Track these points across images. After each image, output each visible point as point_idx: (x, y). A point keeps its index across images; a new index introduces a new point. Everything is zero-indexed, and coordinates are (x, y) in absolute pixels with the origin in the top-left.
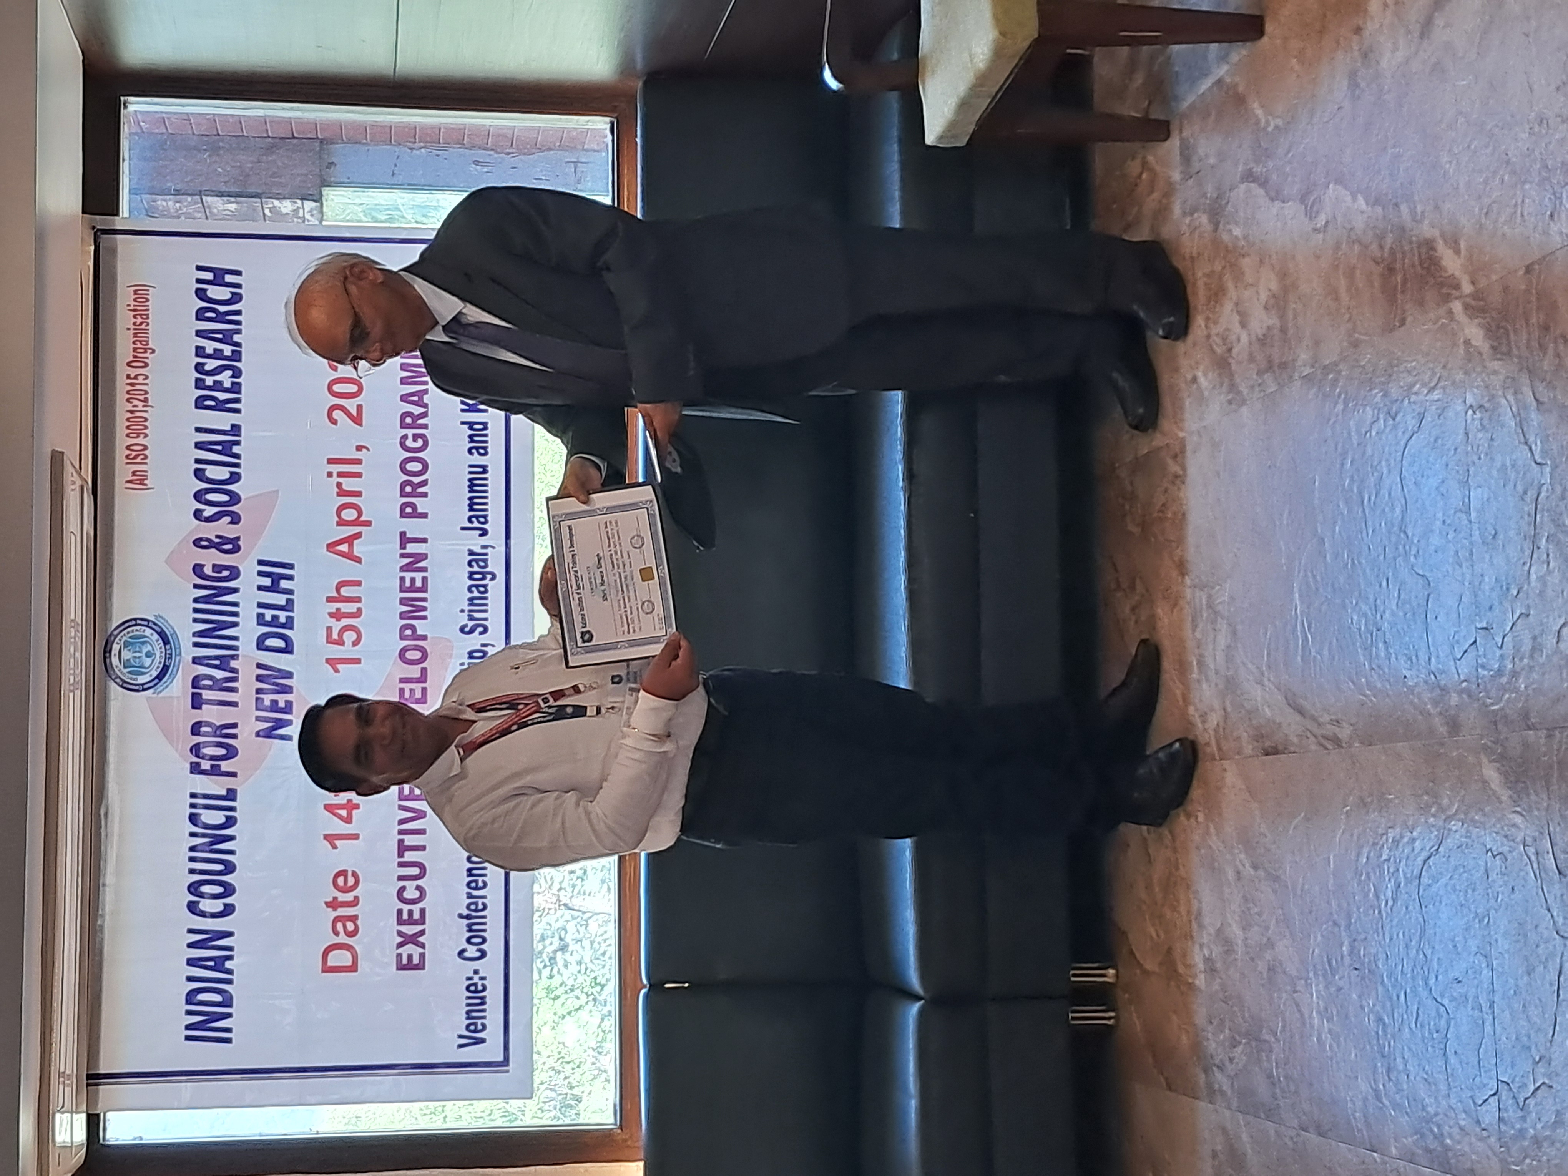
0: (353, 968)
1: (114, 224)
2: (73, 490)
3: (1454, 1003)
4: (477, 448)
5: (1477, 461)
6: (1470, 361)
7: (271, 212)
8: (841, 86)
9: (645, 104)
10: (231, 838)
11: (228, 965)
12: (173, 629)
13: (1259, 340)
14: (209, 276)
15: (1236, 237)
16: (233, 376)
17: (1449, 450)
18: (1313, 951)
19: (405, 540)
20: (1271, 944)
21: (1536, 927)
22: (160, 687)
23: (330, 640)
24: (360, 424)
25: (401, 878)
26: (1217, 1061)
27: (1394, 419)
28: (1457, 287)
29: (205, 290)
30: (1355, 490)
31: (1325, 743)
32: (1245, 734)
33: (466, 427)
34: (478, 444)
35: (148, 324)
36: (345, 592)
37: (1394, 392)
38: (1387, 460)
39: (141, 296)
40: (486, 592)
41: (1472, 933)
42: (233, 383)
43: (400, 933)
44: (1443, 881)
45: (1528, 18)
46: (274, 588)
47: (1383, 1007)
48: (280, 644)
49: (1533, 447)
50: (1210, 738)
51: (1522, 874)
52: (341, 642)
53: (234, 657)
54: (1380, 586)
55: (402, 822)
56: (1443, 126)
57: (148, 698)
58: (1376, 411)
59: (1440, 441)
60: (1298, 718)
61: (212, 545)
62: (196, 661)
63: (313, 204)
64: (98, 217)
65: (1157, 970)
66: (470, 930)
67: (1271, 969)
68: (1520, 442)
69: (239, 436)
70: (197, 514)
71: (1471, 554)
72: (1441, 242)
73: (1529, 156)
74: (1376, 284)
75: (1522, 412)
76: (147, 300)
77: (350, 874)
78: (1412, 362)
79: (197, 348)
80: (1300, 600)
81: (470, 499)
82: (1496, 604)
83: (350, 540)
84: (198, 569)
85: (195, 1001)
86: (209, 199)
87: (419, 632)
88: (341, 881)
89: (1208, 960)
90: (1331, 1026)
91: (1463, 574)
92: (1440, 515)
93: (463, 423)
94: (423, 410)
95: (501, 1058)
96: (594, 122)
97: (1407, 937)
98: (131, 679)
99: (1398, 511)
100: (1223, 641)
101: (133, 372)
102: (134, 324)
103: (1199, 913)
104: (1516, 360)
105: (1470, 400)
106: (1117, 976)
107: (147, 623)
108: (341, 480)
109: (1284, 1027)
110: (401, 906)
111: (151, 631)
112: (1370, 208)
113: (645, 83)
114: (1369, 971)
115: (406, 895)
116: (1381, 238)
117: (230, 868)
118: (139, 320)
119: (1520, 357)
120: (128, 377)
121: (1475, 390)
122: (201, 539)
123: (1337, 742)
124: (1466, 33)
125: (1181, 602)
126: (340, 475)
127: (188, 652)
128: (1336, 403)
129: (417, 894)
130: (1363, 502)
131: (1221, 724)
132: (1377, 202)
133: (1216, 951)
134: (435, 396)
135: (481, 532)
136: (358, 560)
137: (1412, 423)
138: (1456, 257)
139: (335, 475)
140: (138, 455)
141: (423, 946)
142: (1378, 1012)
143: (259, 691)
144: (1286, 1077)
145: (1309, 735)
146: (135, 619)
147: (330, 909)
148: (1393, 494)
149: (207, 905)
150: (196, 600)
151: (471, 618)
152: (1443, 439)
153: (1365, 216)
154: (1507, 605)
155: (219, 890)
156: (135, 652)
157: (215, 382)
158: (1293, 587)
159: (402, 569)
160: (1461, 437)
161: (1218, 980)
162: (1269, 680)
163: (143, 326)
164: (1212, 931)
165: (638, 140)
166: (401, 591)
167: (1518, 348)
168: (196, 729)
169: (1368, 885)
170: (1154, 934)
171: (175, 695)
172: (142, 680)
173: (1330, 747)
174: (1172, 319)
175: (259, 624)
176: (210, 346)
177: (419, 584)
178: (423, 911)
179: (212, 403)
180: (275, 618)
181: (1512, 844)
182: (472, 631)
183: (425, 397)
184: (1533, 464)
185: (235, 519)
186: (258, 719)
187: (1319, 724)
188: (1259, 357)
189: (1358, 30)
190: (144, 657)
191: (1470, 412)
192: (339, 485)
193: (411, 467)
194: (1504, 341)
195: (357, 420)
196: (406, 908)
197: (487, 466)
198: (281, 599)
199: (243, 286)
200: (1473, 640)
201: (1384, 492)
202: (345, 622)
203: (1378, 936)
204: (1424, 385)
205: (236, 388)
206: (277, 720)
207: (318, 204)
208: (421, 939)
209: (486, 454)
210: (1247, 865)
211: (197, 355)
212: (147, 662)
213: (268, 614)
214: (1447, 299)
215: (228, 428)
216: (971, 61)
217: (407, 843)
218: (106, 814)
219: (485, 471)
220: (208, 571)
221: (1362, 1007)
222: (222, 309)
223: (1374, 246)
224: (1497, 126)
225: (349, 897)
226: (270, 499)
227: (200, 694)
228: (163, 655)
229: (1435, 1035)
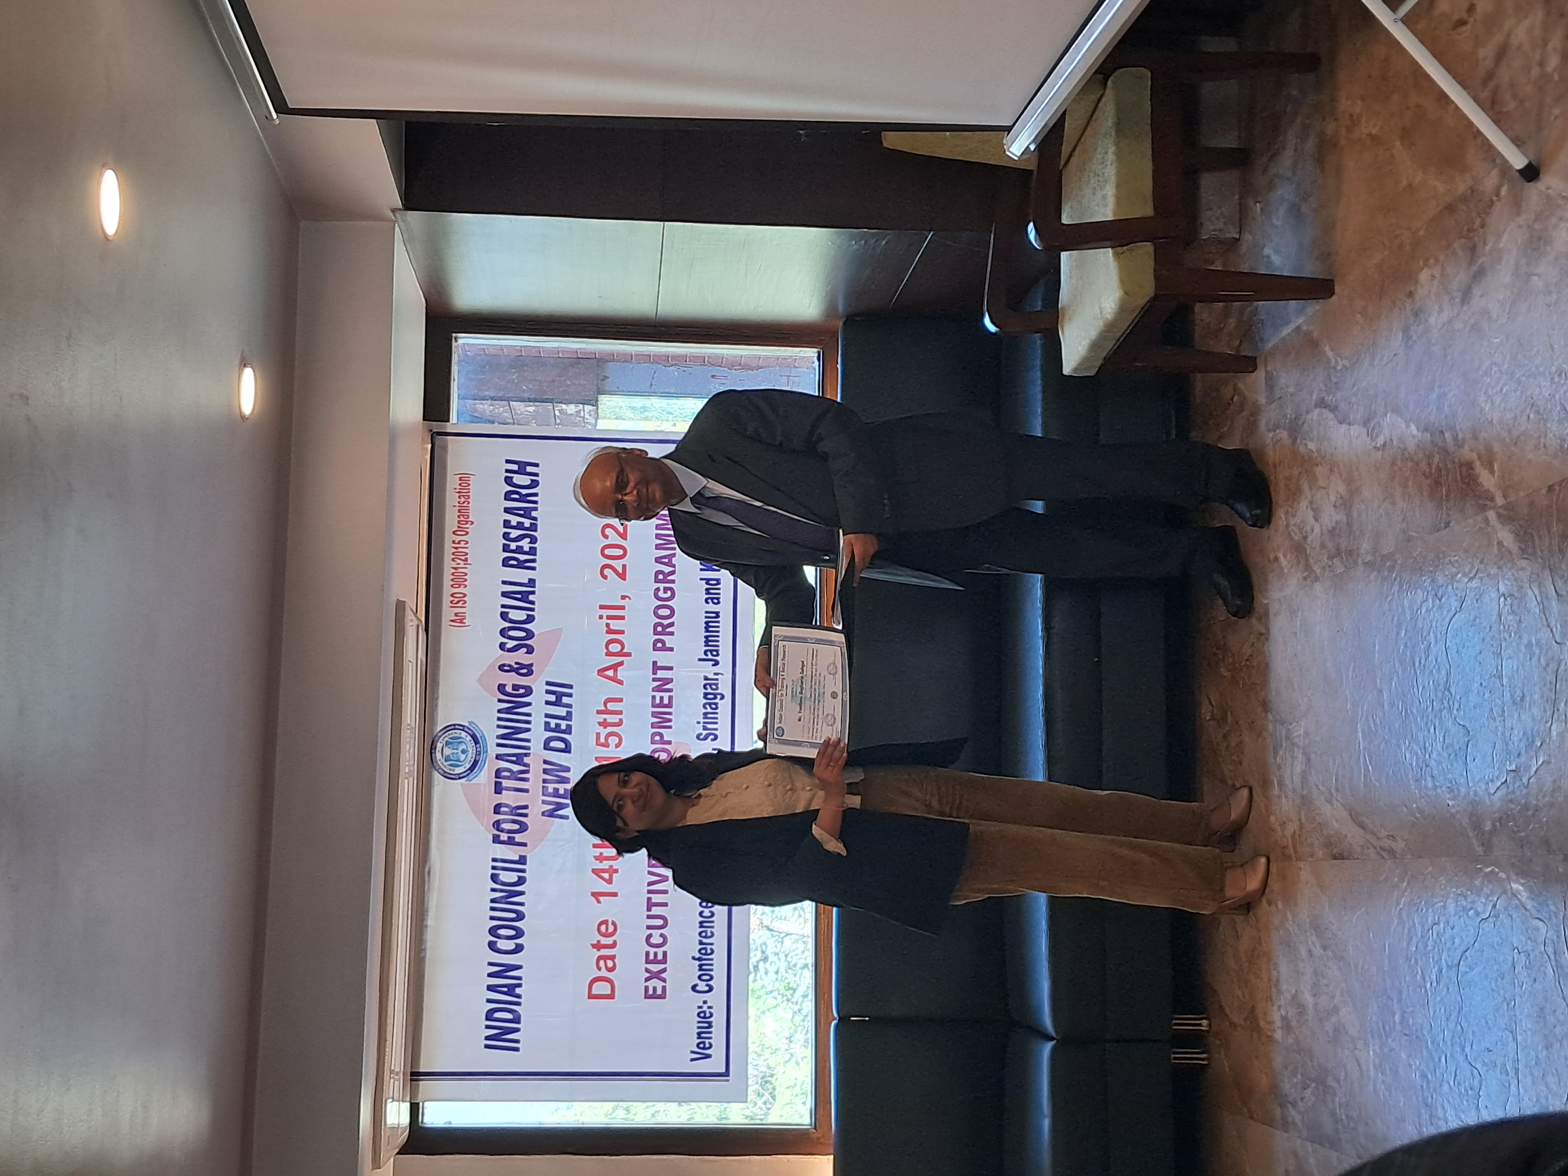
0: (611, 996)
1: (445, 427)
2: (412, 626)
3: (1485, 1068)
4: (712, 599)
5: (1507, 638)
6: (1501, 559)
7: (560, 412)
8: (998, 329)
9: (844, 339)
10: (522, 893)
11: (518, 991)
12: (482, 732)
13: (1329, 531)
14: (515, 467)
15: (1311, 450)
16: (530, 543)
17: (1485, 628)
18: (1371, 1018)
19: (656, 667)
20: (1336, 1010)
21: (1555, 1011)
22: (471, 777)
23: (598, 744)
24: (624, 579)
25: (649, 927)
26: (1290, 1100)
27: (1440, 601)
28: (1492, 499)
29: (511, 478)
30: (1408, 653)
31: (1383, 853)
32: (1317, 842)
33: (704, 582)
34: (712, 597)
35: (469, 503)
36: (611, 706)
37: (1441, 579)
38: (1434, 633)
39: (464, 480)
40: (717, 708)
41: (1501, 1013)
42: (531, 548)
43: (647, 970)
44: (1477, 970)
45: (1550, 293)
46: (557, 703)
47: (1427, 1067)
48: (561, 745)
49: (1554, 630)
50: (1287, 841)
51: (1543, 968)
52: (606, 745)
53: (526, 755)
54: (1429, 731)
55: (650, 884)
56: (1481, 373)
57: (462, 784)
58: (1425, 593)
59: (1477, 620)
60: (1361, 830)
61: (512, 669)
62: (499, 757)
63: (591, 408)
64: (434, 423)
65: (1242, 1023)
66: (700, 970)
67: (1336, 1030)
68: (1543, 625)
69: (534, 587)
70: (502, 646)
71: (1503, 711)
72: (1478, 463)
73: (1551, 400)
74: (1425, 494)
75: (1544, 601)
76: (469, 485)
77: (610, 923)
78: (1455, 556)
79: (505, 521)
80: (1362, 739)
81: (706, 637)
82: (1523, 752)
83: (615, 667)
84: (501, 688)
85: (492, 1018)
86: (514, 403)
87: (666, 739)
88: (603, 928)
89: (1284, 1019)
90: (1384, 1078)
91: (1496, 727)
92: (1477, 678)
93: (701, 579)
94: (672, 569)
95: (723, 1070)
96: (805, 352)
97: (1447, 1013)
98: (450, 770)
99: (1443, 673)
100: (1299, 767)
101: (458, 538)
102: (459, 502)
103: (1278, 981)
104: (1540, 560)
105: (1502, 589)
106: (1210, 1025)
107: (463, 728)
108: (609, 621)
109: (1346, 1077)
110: (649, 949)
111: (465, 734)
112: (1420, 433)
113: (845, 323)
114: (1417, 1037)
115: (653, 941)
116: (1430, 457)
117: (520, 916)
118: (463, 500)
119: (1542, 558)
120: (454, 542)
121: (1506, 582)
122: (504, 665)
123: (1392, 852)
124: (1499, 301)
125: (1265, 734)
126: (609, 617)
127: (493, 750)
128: (1393, 584)
129: (661, 940)
130: (1414, 665)
131: (1297, 832)
132: (1426, 430)
133: (1292, 1013)
134: (681, 559)
135: (713, 663)
136: (621, 683)
137: (1455, 604)
138: (1491, 476)
139: (605, 617)
140: (459, 600)
141: (664, 980)
142: (1423, 1071)
143: (544, 781)
144: (1347, 1117)
145: (1370, 846)
146: (454, 725)
147: (595, 950)
148: (1439, 660)
149: (502, 944)
150: (499, 711)
151: (705, 729)
152: (1480, 618)
153: (1416, 440)
154: (1532, 753)
155: (512, 933)
156: (454, 749)
157: (518, 547)
158: (1357, 728)
159: (653, 690)
160: (1495, 617)
161: (1293, 1036)
162: (1337, 800)
163: (465, 504)
164: (1288, 996)
165: (839, 366)
166: (653, 706)
167: (1542, 551)
168: (497, 809)
169: (1416, 969)
170: (1240, 994)
171: (482, 782)
172: (458, 770)
173: (1387, 857)
174: (1258, 511)
175: (546, 730)
176: (514, 520)
177: (666, 701)
178: (665, 954)
179: (515, 563)
180: (558, 725)
181: (1534, 944)
182: (705, 738)
183: (674, 559)
184: (1554, 643)
185: (530, 650)
186: (544, 802)
187: (1378, 838)
188: (1330, 545)
189: (1411, 295)
190: (460, 753)
191: (1502, 599)
192: (608, 625)
193: (661, 612)
194: (1530, 543)
195: (622, 576)
196: (652, 951)
197: (719, 612)
198: (562, 712)
199: (540, 475)
200: (1503, 780)
201: (1432, 657)
202: (610, 729)
203: (1424, 1009)
204: (1465, 575)
205: (533, 551)
206: (557, 803)
207: (595, 408)
208: (663, 975)
209: (718, 603)
210: (1318, 946)
211: (505, 527)
212: (463, 757)
213: (553, 723)
214: (1483, 508)
215: (526, 581)
216: (1101, 313)
217: (653, 901)
218: (429, 873)
219: (718, 616)
220: (509, 689)
221: (1410, 1065)
222: (524, 492)
223: (1423, 464)
224: (1524, 375)
225: (609, 941)
226: (555, 635)
227: (501, 783)
228: (475, 752)
229: (1470, 1092)
